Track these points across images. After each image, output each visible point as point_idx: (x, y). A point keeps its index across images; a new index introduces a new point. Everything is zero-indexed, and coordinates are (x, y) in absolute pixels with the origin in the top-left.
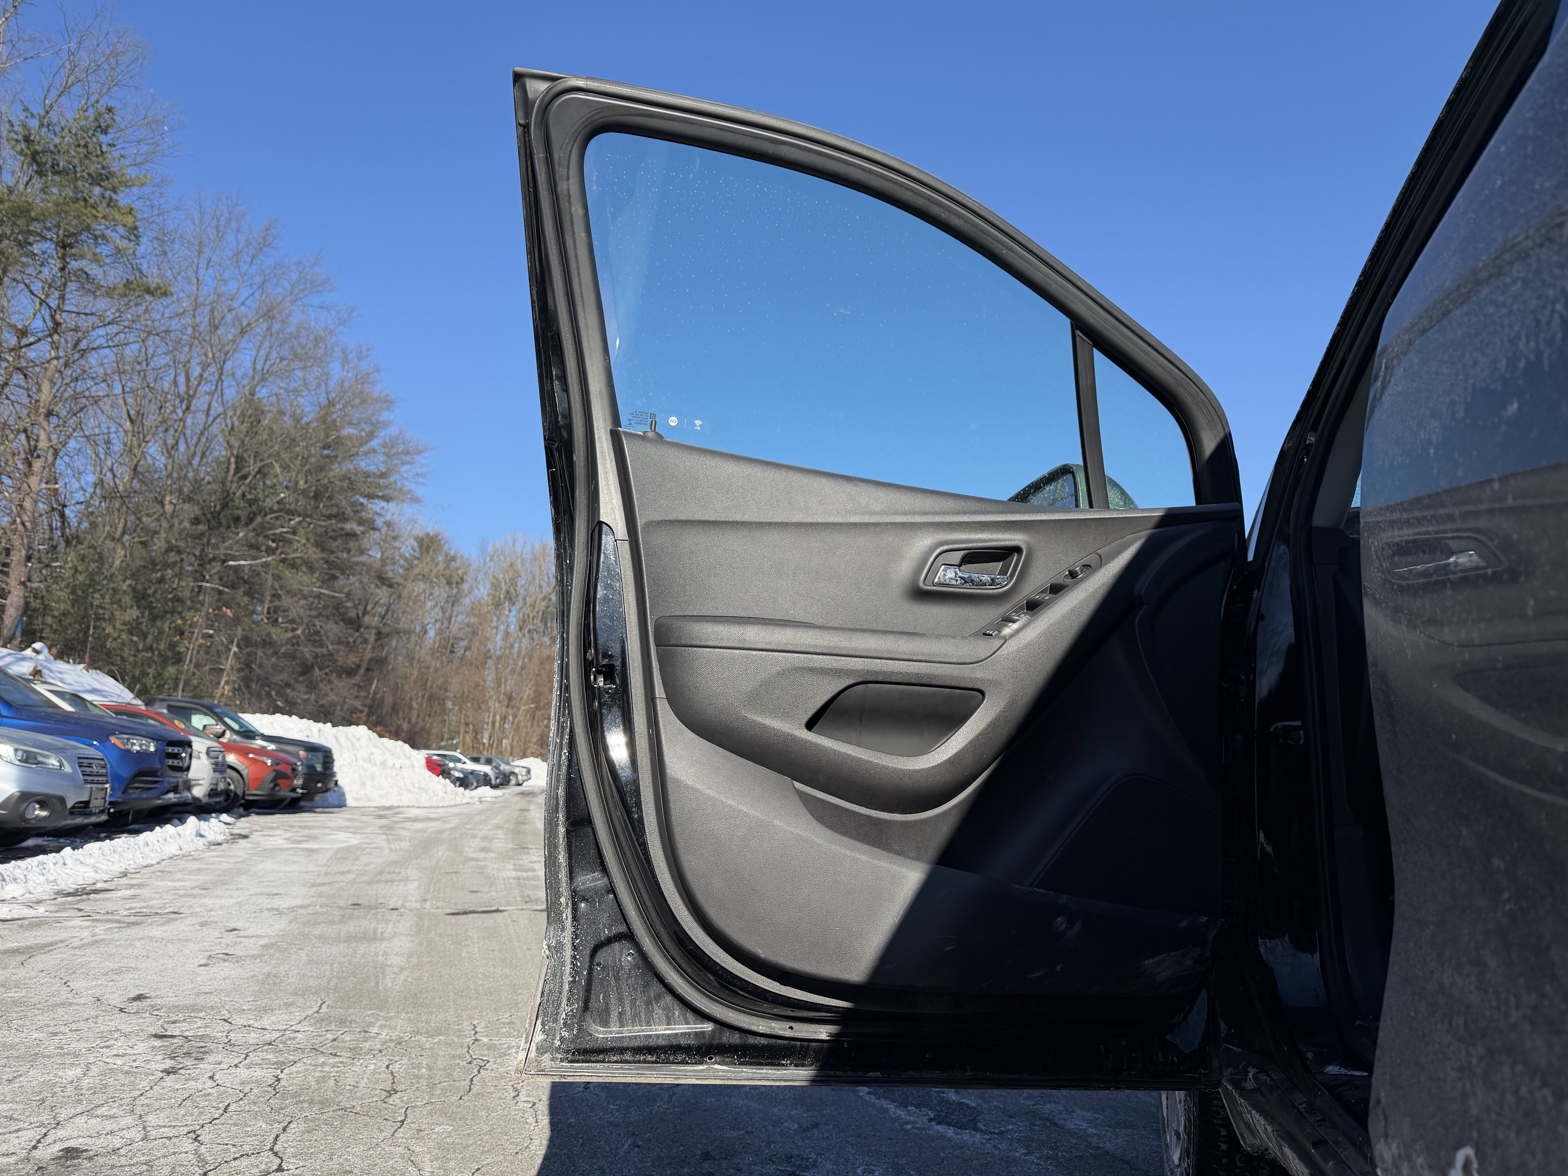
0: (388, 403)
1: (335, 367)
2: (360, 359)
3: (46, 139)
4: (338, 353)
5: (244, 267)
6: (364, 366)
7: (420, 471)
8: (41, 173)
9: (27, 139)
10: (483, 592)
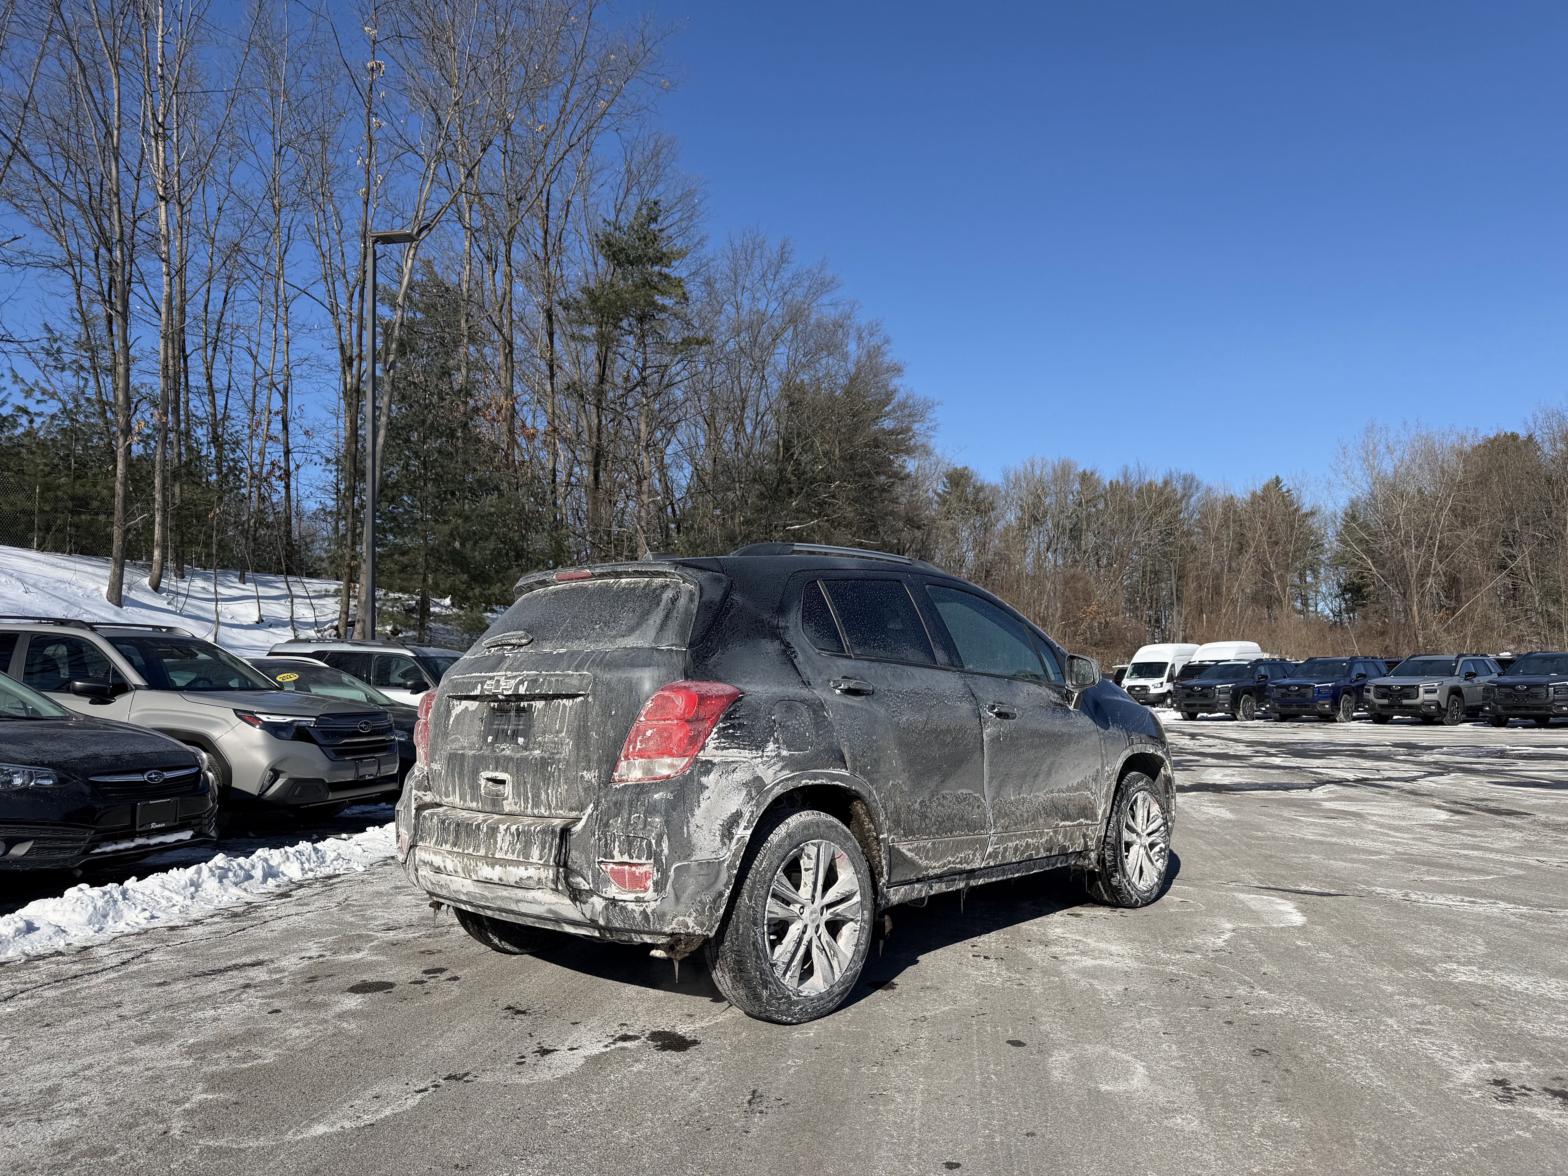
0: (897, 370)
1: (852, 347)
2: (871, 335)
3: (622, 238)
4: (853, 333)
5: (769, 284)
6: (876, 341)
7: (930, 425)
8: (619, 264)
9: (609, 244)
10: (1011, 517)
